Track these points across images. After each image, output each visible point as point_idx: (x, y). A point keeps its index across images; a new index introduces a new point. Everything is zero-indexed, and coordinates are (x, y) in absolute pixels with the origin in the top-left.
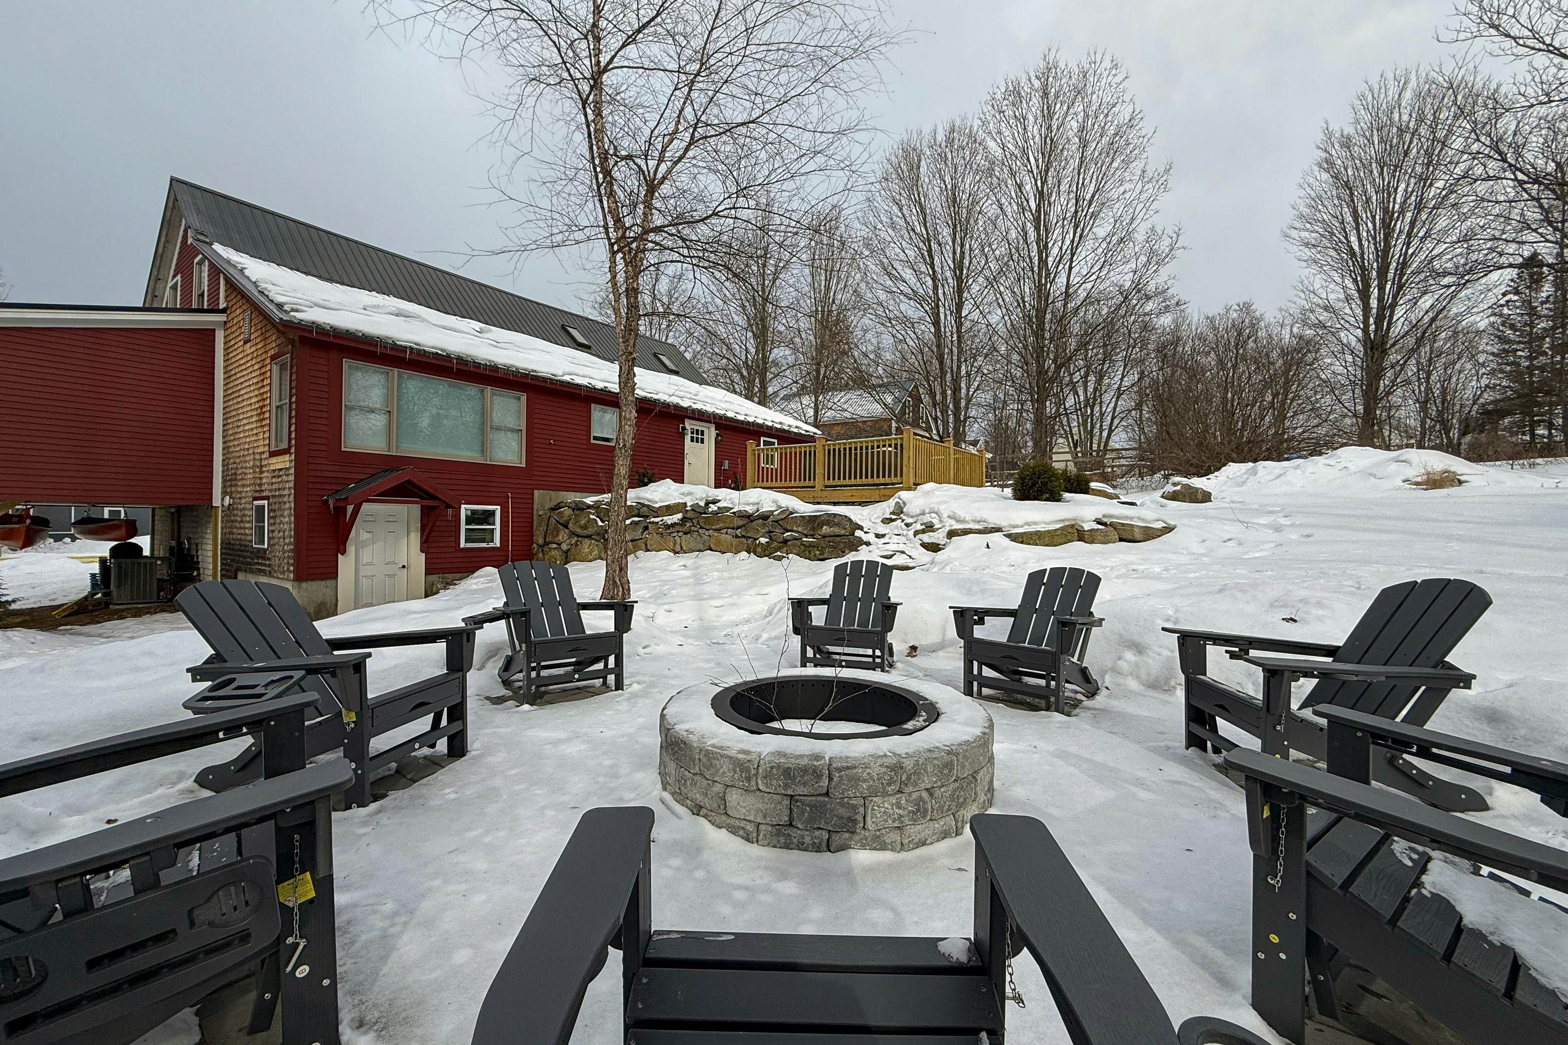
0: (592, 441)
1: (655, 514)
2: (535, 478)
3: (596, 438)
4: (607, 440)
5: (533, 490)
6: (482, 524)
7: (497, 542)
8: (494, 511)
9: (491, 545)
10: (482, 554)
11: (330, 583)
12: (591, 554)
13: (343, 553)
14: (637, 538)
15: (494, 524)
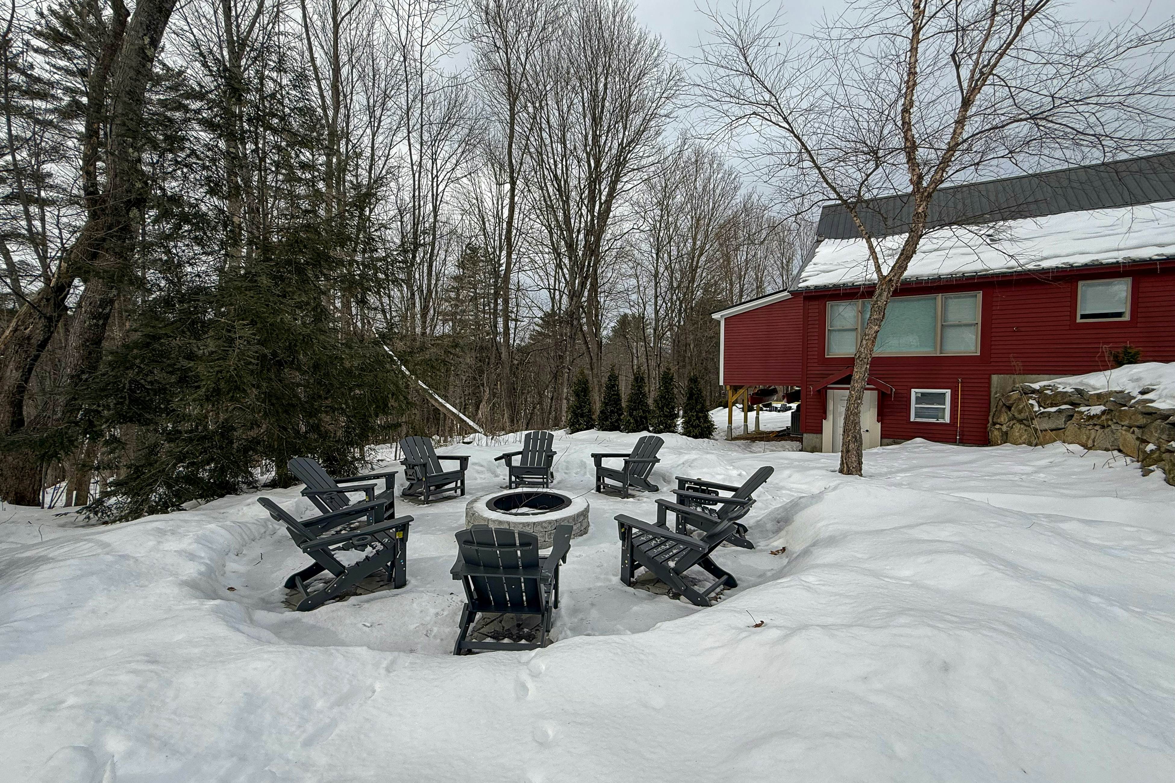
0: (1079, 320)
1: (1086, 403)
2: (993, 364)
3: (1083, 316)
4: (1119, 315)
5: (990, 375)
6: (933, 404)
7: (947, 420)
8: (944, 394)
9: (941, 421)
10: (929, 427)
11: (819, 436)
12: (1020, 437)
13: (825, 419)
14: (1060, 427)
15: (944, 404)
